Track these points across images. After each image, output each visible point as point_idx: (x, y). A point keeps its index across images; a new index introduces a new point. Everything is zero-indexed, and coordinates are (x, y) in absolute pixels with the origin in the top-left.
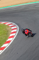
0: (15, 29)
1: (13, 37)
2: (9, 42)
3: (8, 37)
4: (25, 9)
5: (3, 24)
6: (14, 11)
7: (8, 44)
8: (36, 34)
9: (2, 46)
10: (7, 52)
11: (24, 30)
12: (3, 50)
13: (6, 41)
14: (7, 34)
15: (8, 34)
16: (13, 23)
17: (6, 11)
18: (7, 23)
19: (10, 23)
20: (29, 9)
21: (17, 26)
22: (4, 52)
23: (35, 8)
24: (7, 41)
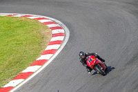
0: (60, 34)
1: (52, 52)
2: (41, 63)
3: (42, 51)
5: (35, 19)
7: (39, 67)
8: (113, 68)
9: (24, 69)
10: (34, 85)
11: (86, 56)
12: (25, 79)
13: (35, 59)
14: (39, 43)
15: (42, 44)
16: (57, 21)
18: (43, 19)
19: (51, 19)
21: (66, 28)
22: (27, 83)
24: (38, 59)
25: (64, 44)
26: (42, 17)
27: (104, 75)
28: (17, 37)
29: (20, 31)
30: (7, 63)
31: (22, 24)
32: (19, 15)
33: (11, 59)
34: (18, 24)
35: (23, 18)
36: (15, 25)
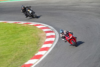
0: (52, 36)
1: (46, 49)
2: (39, 57)
3: (39, 49)
4: (74, 7)
5: (33, 25)
6: (54, 6)
7: (37, 60)
9: (26, 62)
13: (34, 55)
14: (37, 43)
15: (39, 44)
16: (50, 27)
17: (40, 5)
18: (40, 25)
19: (45, 26)
20: (80, 6)
21: (56, 32)
23: (90, 7)
24: (36, 55)
25: (55, 43)
26: (39, 24)
27: (76, 46)
28: (21, 39)
29: (23, 34)
30: (14, 57)
31: (25, 29)
32: (22, 23)
33: (16, 54)
34: (21, 29)
35: (25, 25)
36: (19, 30)
